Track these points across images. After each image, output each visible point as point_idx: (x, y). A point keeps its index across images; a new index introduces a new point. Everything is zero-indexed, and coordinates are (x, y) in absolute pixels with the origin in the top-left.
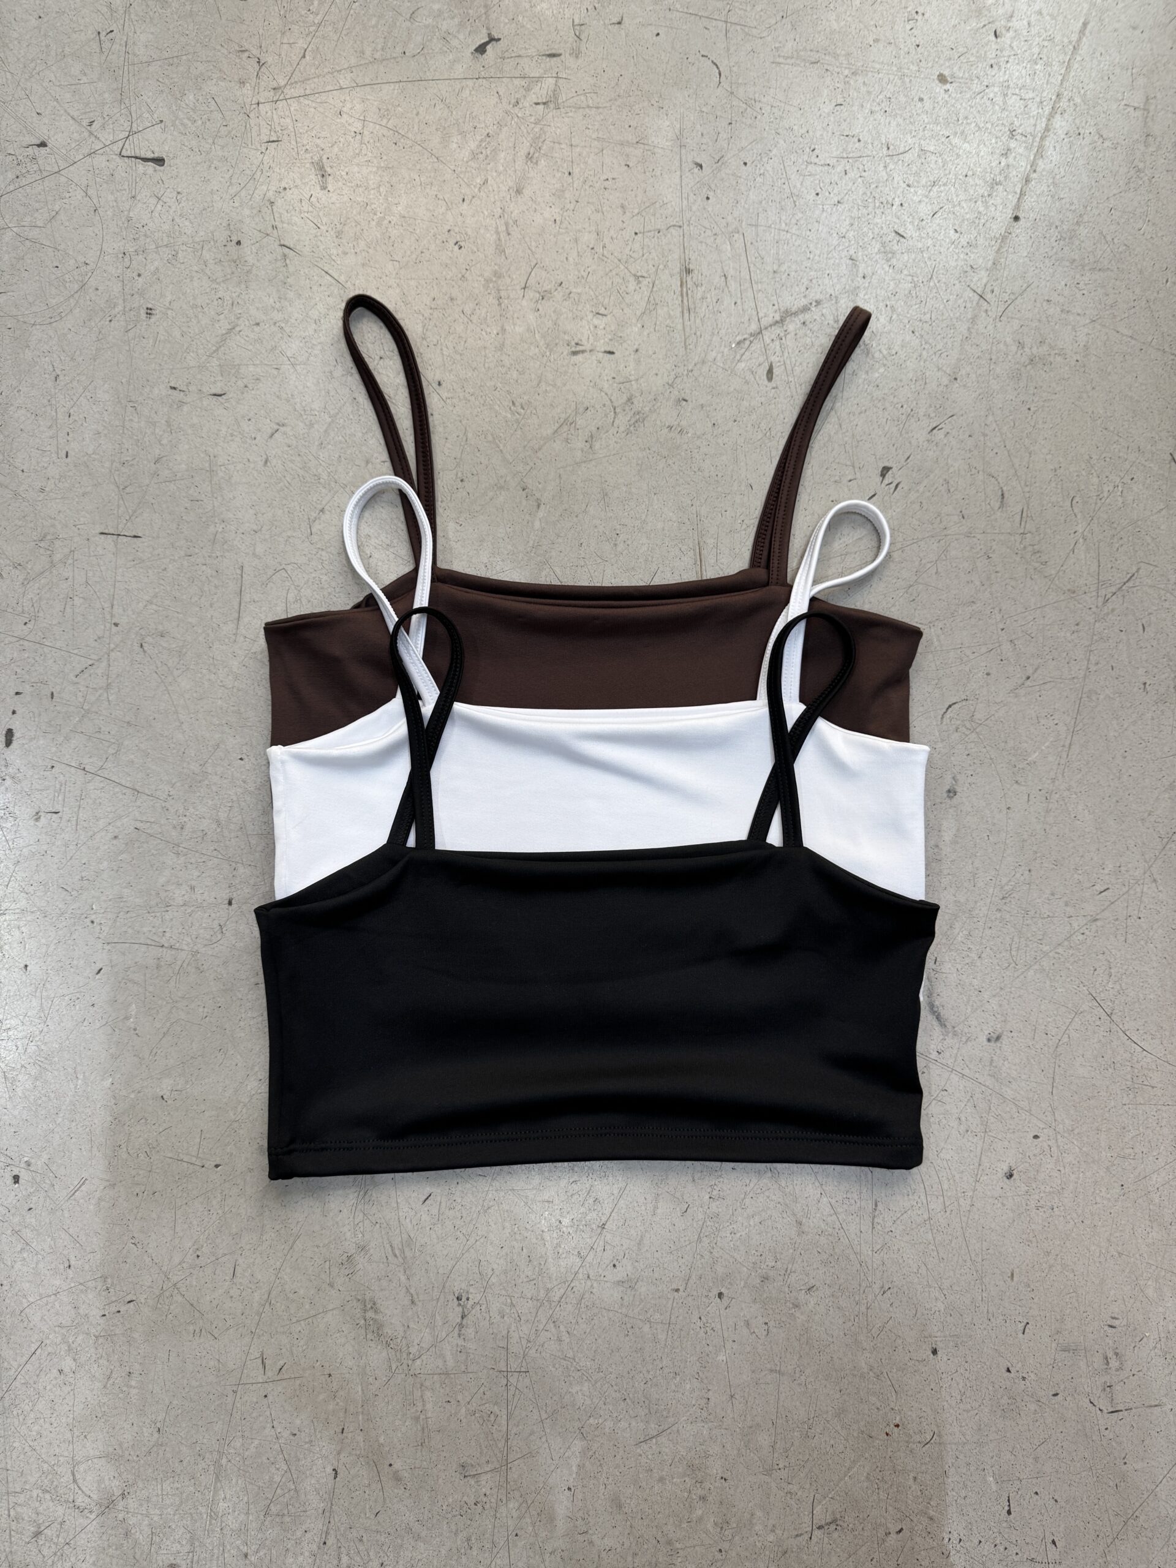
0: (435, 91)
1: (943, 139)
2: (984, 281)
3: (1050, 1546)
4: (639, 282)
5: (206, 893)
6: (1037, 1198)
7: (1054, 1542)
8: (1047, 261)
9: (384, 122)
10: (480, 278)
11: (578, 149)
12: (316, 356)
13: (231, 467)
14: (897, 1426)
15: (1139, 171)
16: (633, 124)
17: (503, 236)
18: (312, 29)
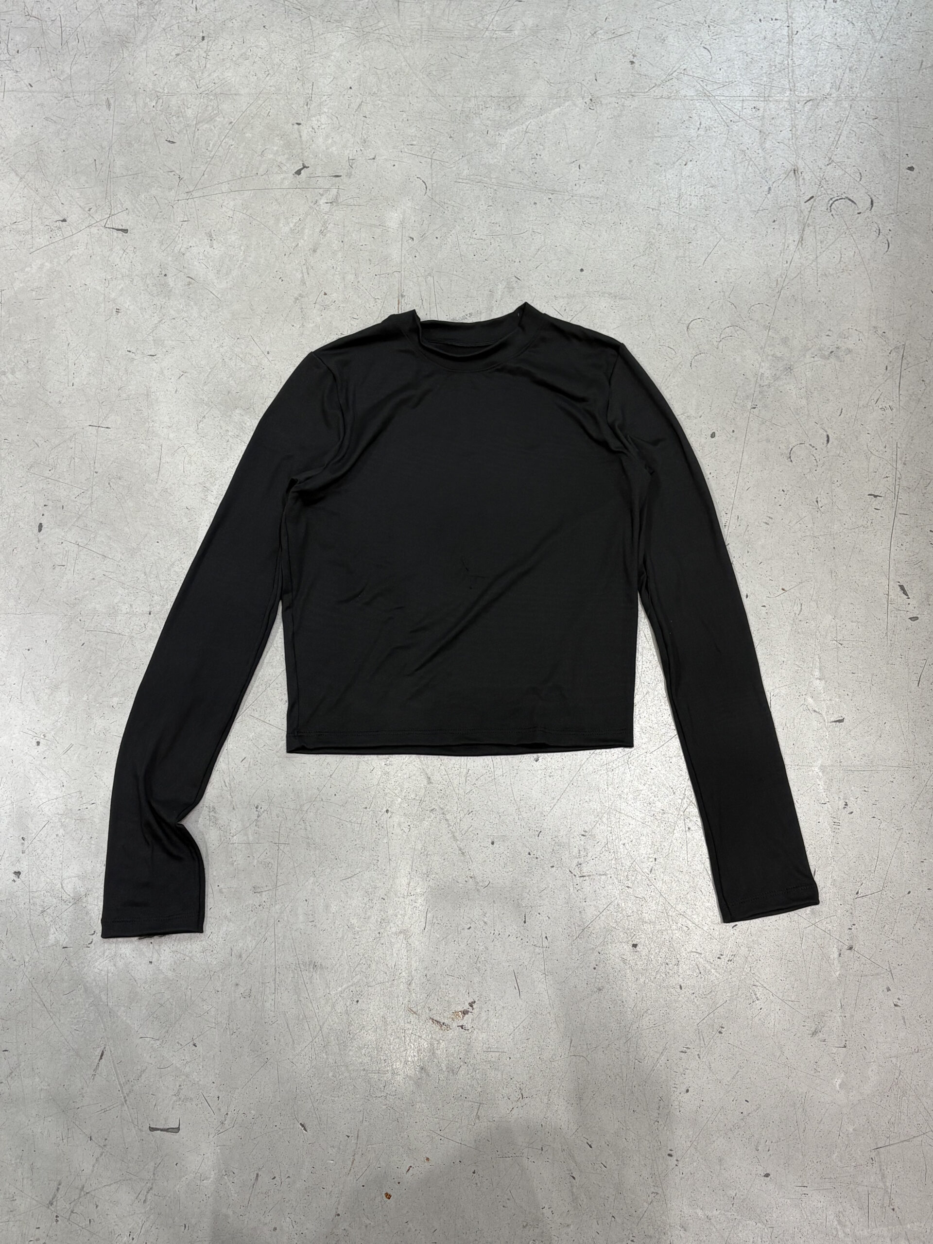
0: (273, 195)
1: (545, 225)
2: (561, 304)
3: (544, 939)
4: (376, 302)
5: (138, 610)
6: (550, 771)
7: (546, 937)
8: (596, 293)
9: (245, 211)
10: (292, 298)
11: (348, 228)
12: (204, 337)
13: (158, 393)
14: (471, 877)
15: (652, 244)
16: (378, 215)
17: (306, 276)
18: (209, 160)
